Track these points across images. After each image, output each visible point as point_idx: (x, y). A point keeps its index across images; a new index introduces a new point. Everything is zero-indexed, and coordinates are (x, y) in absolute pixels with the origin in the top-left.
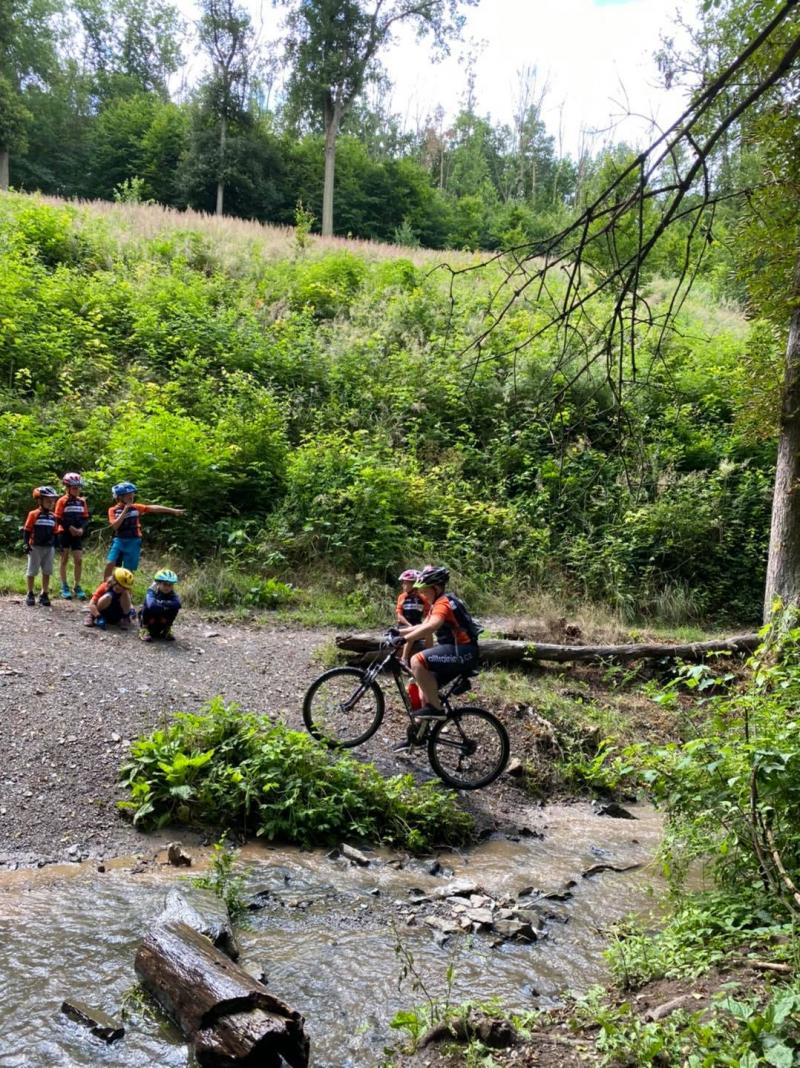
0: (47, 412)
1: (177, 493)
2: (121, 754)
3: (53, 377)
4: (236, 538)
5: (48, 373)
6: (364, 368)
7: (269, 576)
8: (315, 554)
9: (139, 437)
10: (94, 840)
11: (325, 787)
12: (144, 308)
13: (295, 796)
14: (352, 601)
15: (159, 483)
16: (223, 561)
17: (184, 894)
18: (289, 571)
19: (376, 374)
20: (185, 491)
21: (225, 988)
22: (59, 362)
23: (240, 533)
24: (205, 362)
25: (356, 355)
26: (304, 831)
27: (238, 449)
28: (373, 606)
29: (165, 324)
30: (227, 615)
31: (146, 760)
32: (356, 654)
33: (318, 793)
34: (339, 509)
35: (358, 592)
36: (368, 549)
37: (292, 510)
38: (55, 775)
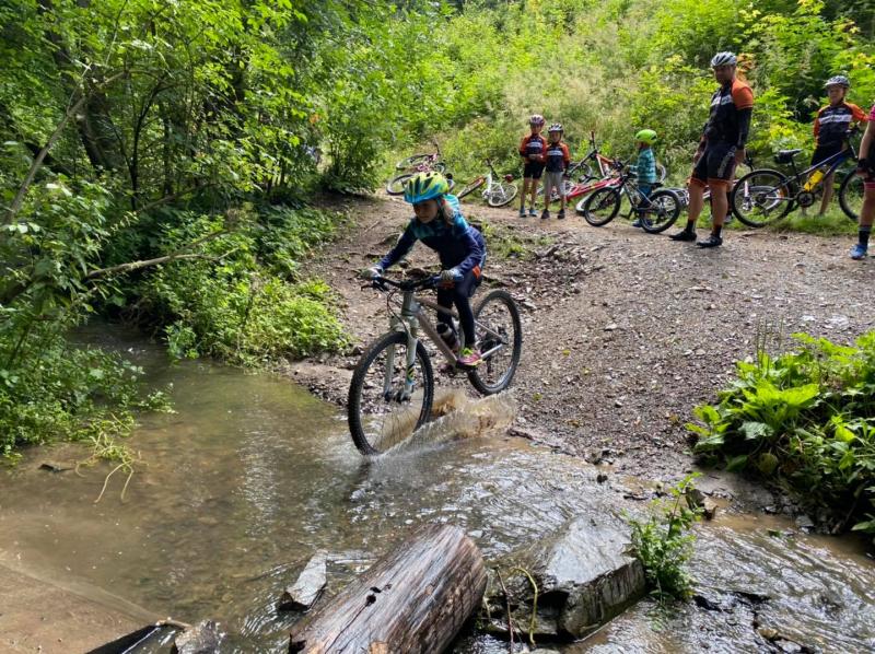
10: (636, 452)
38: (655, 382)
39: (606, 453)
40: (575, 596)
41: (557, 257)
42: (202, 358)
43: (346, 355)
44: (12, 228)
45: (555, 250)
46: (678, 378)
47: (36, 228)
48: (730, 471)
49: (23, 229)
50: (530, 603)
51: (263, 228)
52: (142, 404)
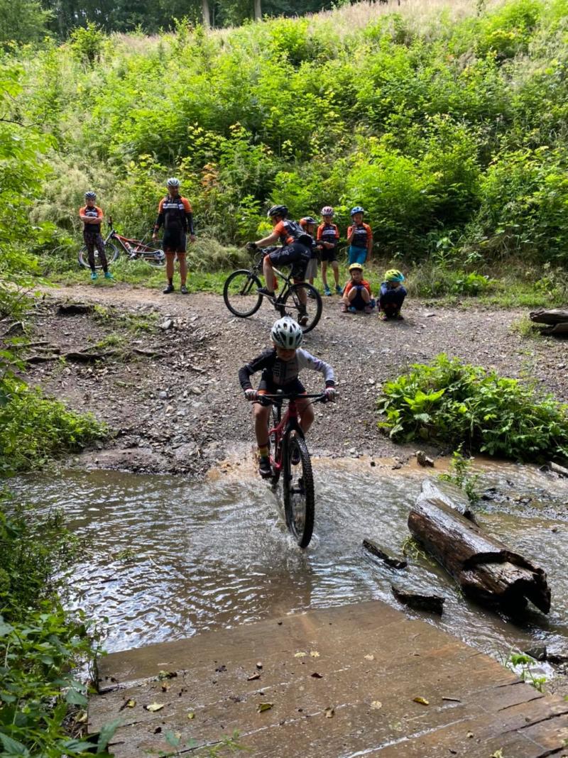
0: (305, 169)
1: (397, 215)
2: (376, 392)
3: (306, 145)
4: (442, 245)
5: (302, 142)
6: (543, 93)
7: (470, 271)
8: (507, 251)
9: (368, 177)
10: (365, 446)
11: (533, 420)
12: (363, 81)
13: (510, 424)
14: (539, 287)
15: (384, 208)
16: (434, 262)
17: (435, 483)
18: (485, 266)
19: (554, 97)
20: (403, 211)
21: (480, 546)
22: (308, 132)
23: (445, 239)
24: (411, 112)
25: (535, 84)
26: (517, 451)
27: (441, 175)
28: (559, 289)
29: (379, 91)
30: (439, 301)
31: (395, 396)
32: (547, 326)
33: (528, 424)
34: (525, 213)
35: (545, 279)
36: (553, 244)
37: (485, 218)
41: (176, 329)
43: (116, 438)
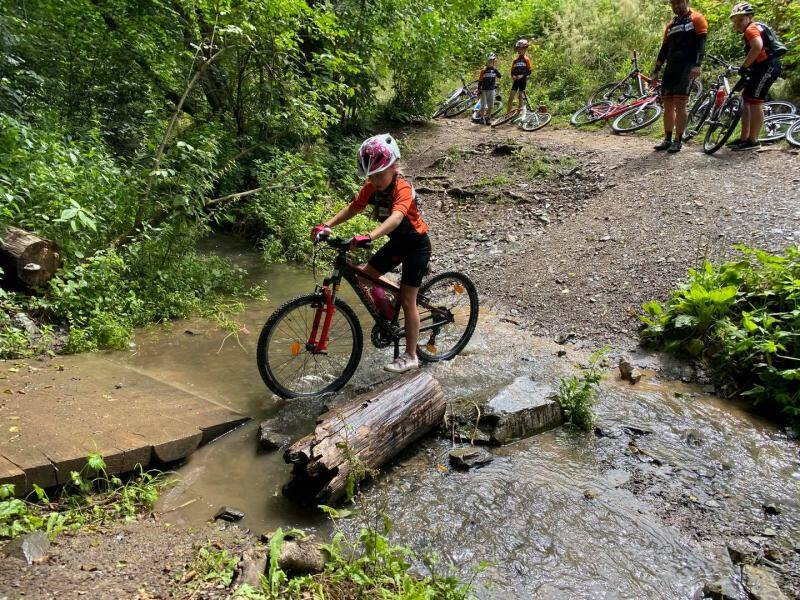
38: (627, 283)
39: (572, 336)
40: (504, 420)
41: (578, 176)
42: (289, 262)
44: (158, 173)
45: (576, 169)
46: (646, 280)
47: (173, 172)
48: (667, 352)
49: (165, 174)
50: (474, 422)
51: (335, 158)
52: (247, 294)
